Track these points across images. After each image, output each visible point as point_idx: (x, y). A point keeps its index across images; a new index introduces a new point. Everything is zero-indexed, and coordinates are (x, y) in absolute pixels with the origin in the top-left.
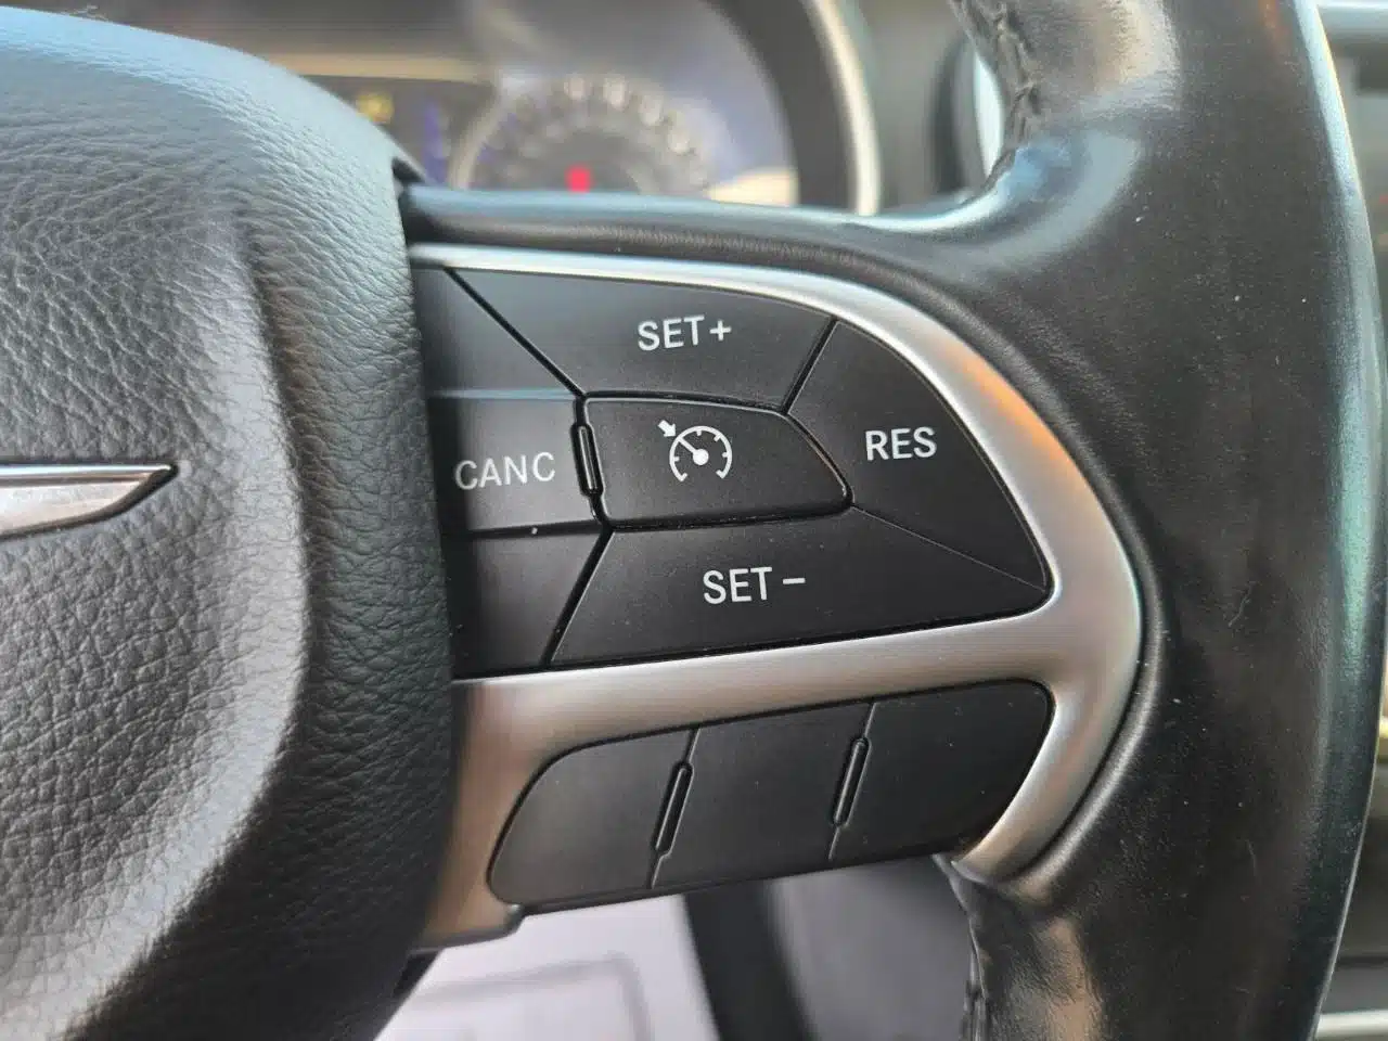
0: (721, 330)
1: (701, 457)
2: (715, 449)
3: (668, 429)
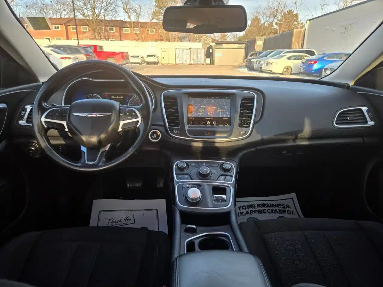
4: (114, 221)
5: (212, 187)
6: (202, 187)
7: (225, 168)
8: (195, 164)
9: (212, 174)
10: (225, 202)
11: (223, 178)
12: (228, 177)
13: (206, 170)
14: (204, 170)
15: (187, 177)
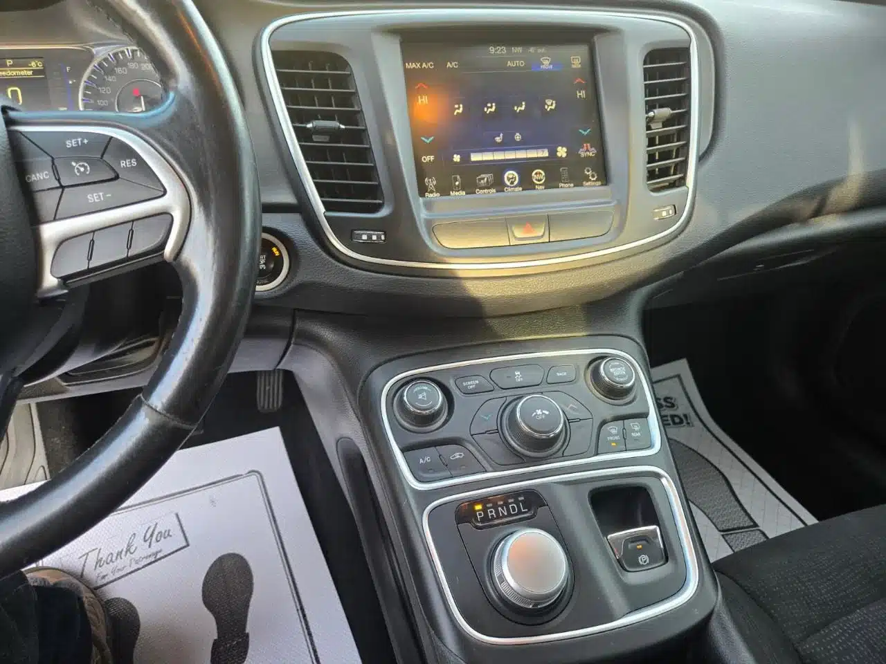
0: (86, 141)
1: (82, 169)
2: (85, 167)
3: (74, 164)
4: (104, 555)
5: (589, 495)
6: (547, 505)
7: (616, 382)
8: (477, 382)
9: (568, 421)
10: (667, 560)
11: (616, 435)
12: (634, 425)
13: (547, 413)
14: (538, 413)
15: (461, 455)
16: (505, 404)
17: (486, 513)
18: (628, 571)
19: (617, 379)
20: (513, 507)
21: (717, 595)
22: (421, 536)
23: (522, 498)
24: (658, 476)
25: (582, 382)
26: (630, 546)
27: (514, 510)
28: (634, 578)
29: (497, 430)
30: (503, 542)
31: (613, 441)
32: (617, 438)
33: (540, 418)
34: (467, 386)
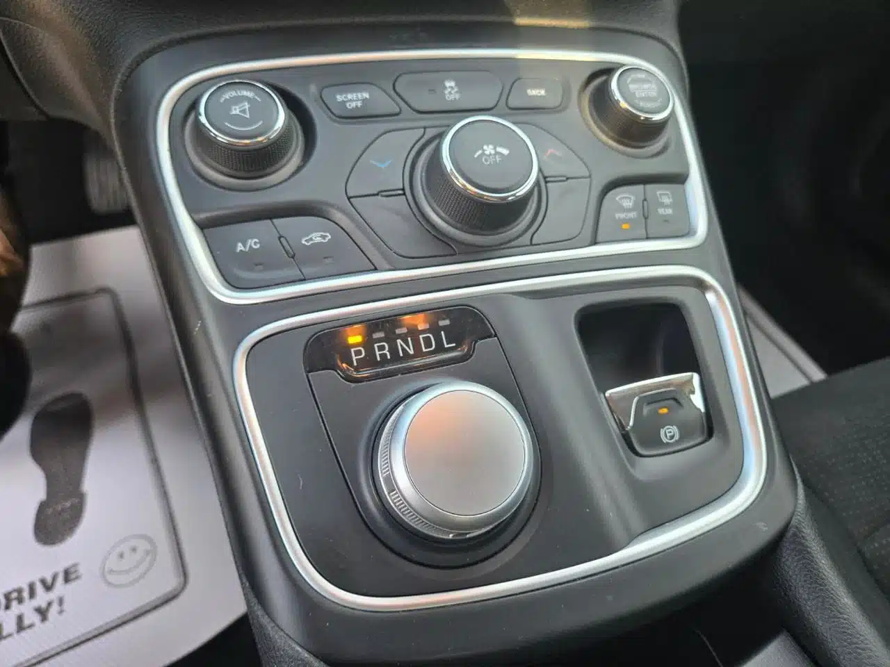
5: (576, 316)
6: (496, 336)
7: (637, 110)
8: (366, 95)
9: (544, 179)
10: (710, 435)
11: (629, 210)
12: (663, 194)
13: (505, 152)
14: (487, 153)
15: (324, 237)
16: (423, 141)
17: (370, 352)
18: (642, 456)
19: (642, 104)
20: (427, 341)
21: (796, 494)
22: (228, 396)
23: (447, 322)
24: (701, 285)
25: (573, 109)
26: (646, 410)
27: (428, 344)
28: (651, 467)
29: (403, 189)
30: (401, 408)
31: (625, 221)
32: (632, 215)
33: (491, 160)
34: (344, 103)
